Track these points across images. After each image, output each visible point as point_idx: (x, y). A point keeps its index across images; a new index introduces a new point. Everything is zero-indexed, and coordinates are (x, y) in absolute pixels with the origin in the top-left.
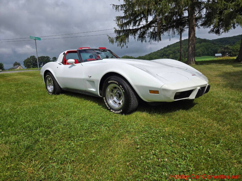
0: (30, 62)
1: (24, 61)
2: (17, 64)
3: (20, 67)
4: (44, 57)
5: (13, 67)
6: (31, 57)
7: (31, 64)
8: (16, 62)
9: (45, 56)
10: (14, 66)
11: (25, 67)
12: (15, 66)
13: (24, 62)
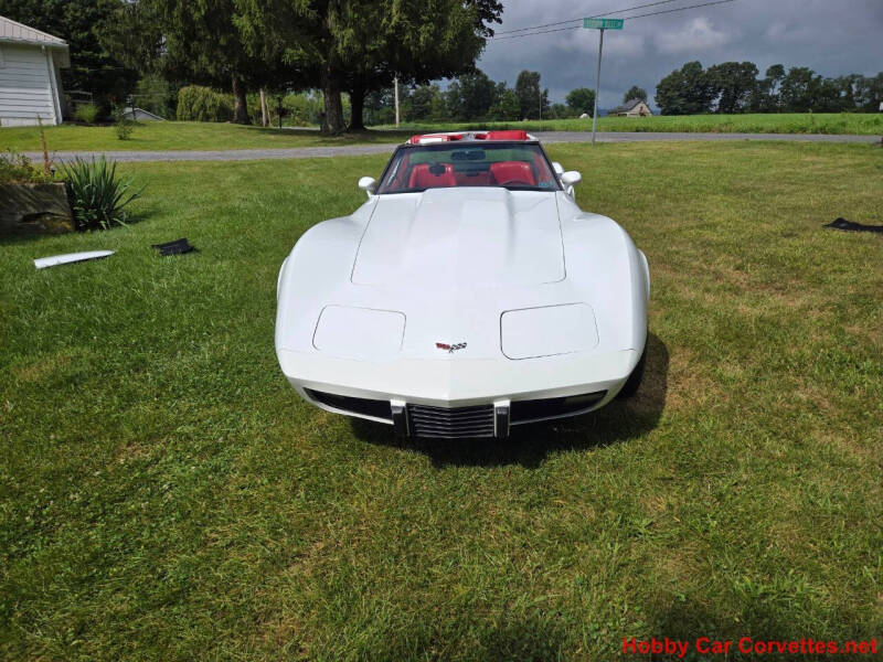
0: (678, 88)
1: (659, 82)
2: (636, 95)
3: (644, 106)
4: (737, 64)
5: (621, 105)
6: (687, 66)
7: (680, 96)
8: (635, 88)
9: (741, 63)
10: (626, 101)
11: (659, 106)
12: (629, 102)
13: (659, 87)
